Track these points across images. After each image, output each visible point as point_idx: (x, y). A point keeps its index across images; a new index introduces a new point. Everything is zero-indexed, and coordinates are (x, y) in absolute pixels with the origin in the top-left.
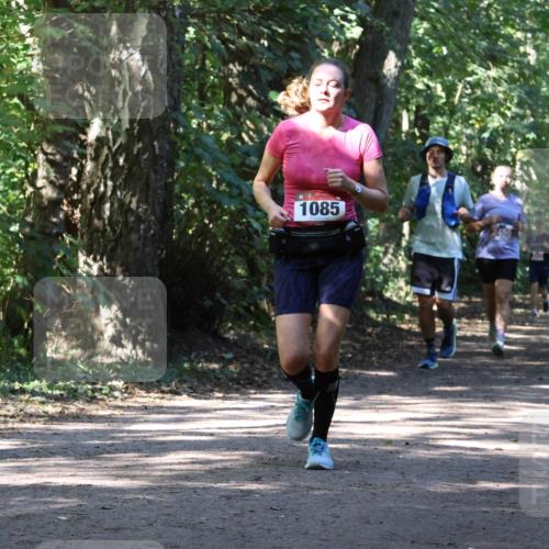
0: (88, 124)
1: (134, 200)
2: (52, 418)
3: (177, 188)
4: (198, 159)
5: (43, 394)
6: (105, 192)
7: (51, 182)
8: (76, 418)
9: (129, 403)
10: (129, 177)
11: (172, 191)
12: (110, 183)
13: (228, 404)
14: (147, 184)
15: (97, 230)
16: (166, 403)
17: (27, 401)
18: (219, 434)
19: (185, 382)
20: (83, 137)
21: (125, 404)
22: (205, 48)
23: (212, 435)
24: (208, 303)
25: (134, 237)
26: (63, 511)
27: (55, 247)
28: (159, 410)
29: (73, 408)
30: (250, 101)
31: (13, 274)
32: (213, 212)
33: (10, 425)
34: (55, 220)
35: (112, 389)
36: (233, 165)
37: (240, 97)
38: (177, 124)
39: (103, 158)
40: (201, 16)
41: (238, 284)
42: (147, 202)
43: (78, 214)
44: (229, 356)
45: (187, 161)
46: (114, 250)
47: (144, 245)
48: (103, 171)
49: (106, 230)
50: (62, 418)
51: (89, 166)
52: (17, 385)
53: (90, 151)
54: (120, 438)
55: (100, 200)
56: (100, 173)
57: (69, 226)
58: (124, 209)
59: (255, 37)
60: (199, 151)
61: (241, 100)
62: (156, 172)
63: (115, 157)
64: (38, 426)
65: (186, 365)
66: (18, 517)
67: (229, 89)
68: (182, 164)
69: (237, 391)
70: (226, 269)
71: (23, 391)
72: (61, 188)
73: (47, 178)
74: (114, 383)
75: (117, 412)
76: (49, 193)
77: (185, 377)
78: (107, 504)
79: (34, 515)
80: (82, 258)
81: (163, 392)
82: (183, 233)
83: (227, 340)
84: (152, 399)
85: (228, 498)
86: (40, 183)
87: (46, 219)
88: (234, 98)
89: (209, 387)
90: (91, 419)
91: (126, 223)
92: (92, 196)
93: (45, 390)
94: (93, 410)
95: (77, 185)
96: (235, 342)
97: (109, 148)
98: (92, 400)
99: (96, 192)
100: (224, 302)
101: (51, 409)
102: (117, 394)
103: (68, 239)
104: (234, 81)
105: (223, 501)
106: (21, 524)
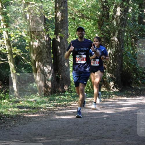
0: (108, 51)
1: (116, 63)
3: (123, 61)
4: (127, 56)
6: (111, 62)
10: (115, 59)
13: (133, 99)
14: (118, 61)
15: (110, 69)
16: (122, 99)
19: (125, 95)
21: (115, 99)
22: (128, 36)
23: (131, 104)
24: (129, 81)
25: (116, 70)
26: (105, 117)
28: (121, 100)
29: (106, 100)
30: (136, 46)
32: (130, 65)
35: (113, 96)
36: (133, 57)
37: (134, 45)
38: (123, 50)
39: (110, 56)
40: (127, 31)
42: (118, 64)
43: (106, 66)
44: (133, 90)
45: (125, 56)
46: (112, 72)
47: (118, 71)
48: (110, 58)
50: (104, 101)
54: (115, 105)
55: (110, 64)
57: (105, 68)
58: (114, 65)
59: (137, 34)
60: (127, 54)
62: (120, 58)
63: (112, 56)
65: (126, 92)
66: (97, 118)
67: (132, 44)
69: (135, 96)
70: (132, 75)
79: (100, 118)
80: (107, 74)
81: (122, 97)
82: (124, 69)
83: (132, 88)
84: (120, 98)
88: (133, 45)
89: (130, 96)
91: (114, 67)
92: (108, 63)
94: (110, 100)
96: (134, 88)
98: (109, 98)
100: (132, 81)
101: (102, 100)
104: (133, 42)
105: (133, 115)
106: (98, 120)
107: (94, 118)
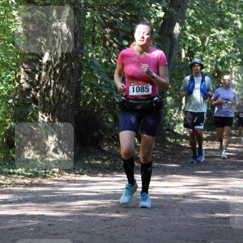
0: (43, 55)
1: (63, 89)
2: (27, 185)
3: (82, 84)
4: (92, 70)
5: (23, 175)
6: (50, 85)
7: (27, 81)
8: (38, 185)
9: (61, 178)
10: (61, 79)
11: (80, 85)
12: (53, 81)
13: (105, 179)
14: (69, 82)
15: (47, 102)
16: (77, 178)
17: (16, 178)
18: (101, 192)
19: (86, 169)
20: (41, 61)
21: (59, 179)
22: (95, 21)
23: (98, 192)
24: (96, 134)
25: (63, 105)
26: (32, 226)
27: (29, 109)
28: (74, 181)
29: (36, 181)
30: (115, 45)
31: (10, 121)
32: (98, 94)
33: (8, 188)
34: (28, 97)
35: (54, 172)
36: (107, 73)
38: (82, 55)
39: (49, 70)
40: (93, 7)
41: (109, 126)
42: (69, 90)
43: (38, 95)
44: (105, 158)
45: (87, 71)
46: (54, 110)
47: (68, 109)
48: (50, 76)
49: (51, 102)
50: (31, 185)
51: (44, 74)
52: (11, 171)
53: (44, 67)
54: (57, 194)
55: (48, 89)
56: (48, 77)
57: (35, 100)
58: (59, 93)
59: (117, 16)
60: (93, 67)
61: (111, 44)
62: (73, 76)
63: (55, 69)
64: (21, 188)
65: (86, 162)
66: (12, 229)
67: (105, 40)
68: (85, 73)
69: (109, 173)
70: (104, 119)
71: (14, 173)
72: (31, 84)
73: (25, 79)
74: (54, 170)
75: (56, 183)
76: (26, 85)
77: (86, 167)
78: (51, 223)
79: (19, 228)
80: (40, 114)
81: (76, 174)
82: (85, 103)
83: (104, 150)
84: (71, 177)
85: (105, 220)
86: (22, 81)
87: (24, 97)
88: (108, 44)
89: (96, 171)
90: (44, 185)
91: (60, 99)
92: (45, 87)
93: (24, 173)
94: (45, 181)
95: (38, 82)
96: (108, 151)
97: (52, 66)
98: (45, 177)
99: (47, 85)
100: (103, 134)
101: (26, 181)
102: (55, 174)
103: (34, 106)
104: (107, 36)
105: (103, 222)
106: (13, 232)
107: (3, 227)
